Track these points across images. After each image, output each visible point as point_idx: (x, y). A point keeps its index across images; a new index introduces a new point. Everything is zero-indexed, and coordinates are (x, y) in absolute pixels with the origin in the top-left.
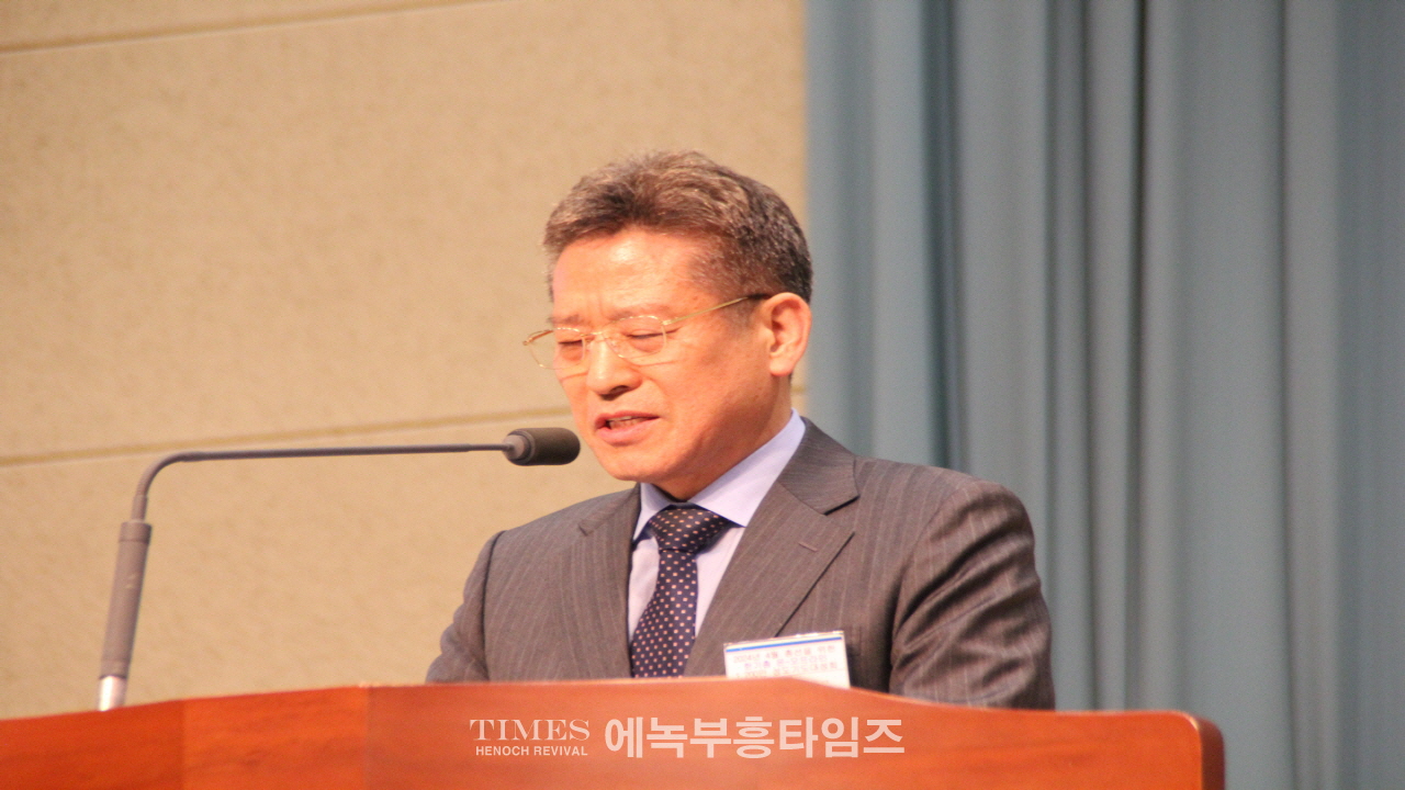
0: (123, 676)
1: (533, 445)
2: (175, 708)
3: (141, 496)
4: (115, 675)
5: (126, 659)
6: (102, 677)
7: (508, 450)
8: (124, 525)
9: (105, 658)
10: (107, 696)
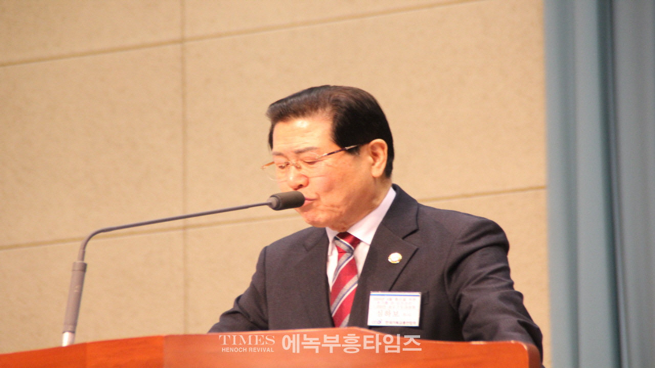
0: (73, 332)
1: (281, 201)
3: (82, 251)
4: (70, 331)
5: (75, 324)
6: (64, 332)
7: (271, 204)
8: (74, 263)
9: (65, 323)
10: (66, 340)
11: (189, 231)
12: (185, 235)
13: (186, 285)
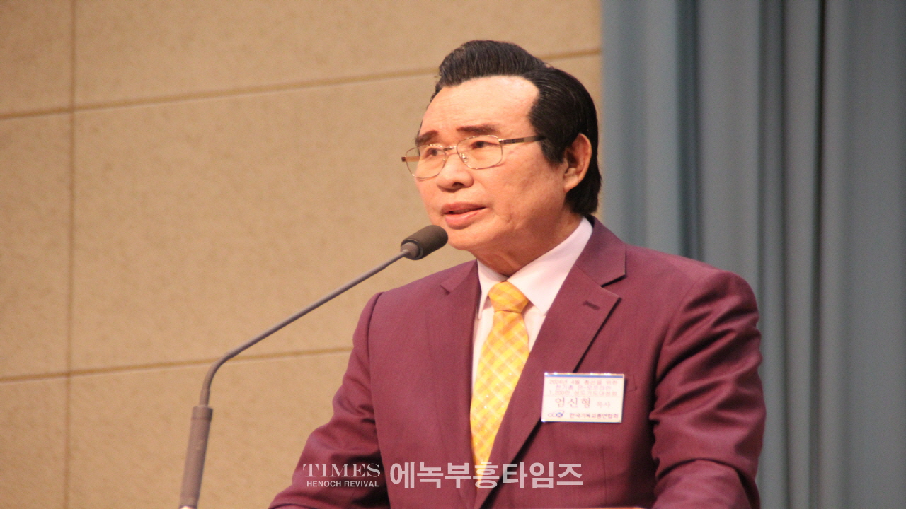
0: (194, 506)
3: (205, 390)
4: (190, 506)
5: (196, 496)
6: (182, 507)
8: (195, 409)
11: (75, 379)
12: (68, 384)
13: (68, 455)
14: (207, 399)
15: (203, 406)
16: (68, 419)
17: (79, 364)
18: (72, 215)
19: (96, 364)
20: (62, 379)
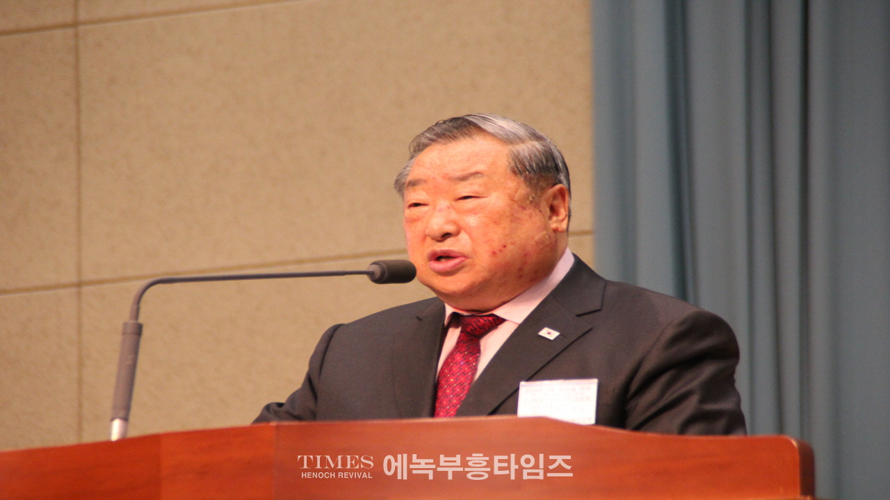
0: (125, 419)
1: (386, 270)
2: (155, 439)
3: (136, 305)
4: (121, 418)
5: (128, 408)
6: (112, 420)
7: (370, 274)
8: (125, 324)
9: (114, 407)
10: (116, 431)
11: (85, 289)
12: (79, 295)
13: (81, 364)
14: (136, 313)
15: (132, 322)
16: (80, 327)
17: (89, 275)
18: (78, 128)
19: (106, 275)
20: (74, 290)
